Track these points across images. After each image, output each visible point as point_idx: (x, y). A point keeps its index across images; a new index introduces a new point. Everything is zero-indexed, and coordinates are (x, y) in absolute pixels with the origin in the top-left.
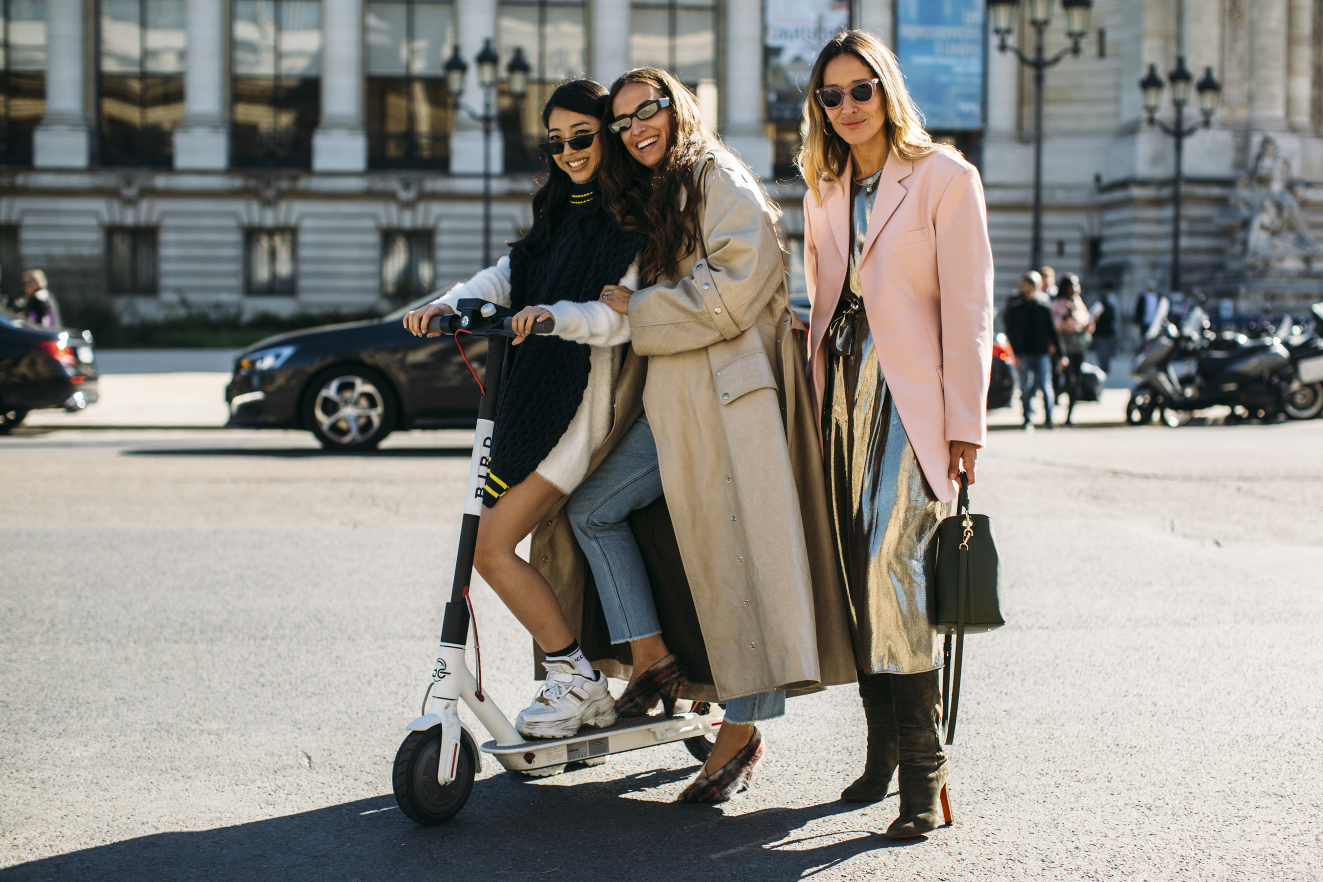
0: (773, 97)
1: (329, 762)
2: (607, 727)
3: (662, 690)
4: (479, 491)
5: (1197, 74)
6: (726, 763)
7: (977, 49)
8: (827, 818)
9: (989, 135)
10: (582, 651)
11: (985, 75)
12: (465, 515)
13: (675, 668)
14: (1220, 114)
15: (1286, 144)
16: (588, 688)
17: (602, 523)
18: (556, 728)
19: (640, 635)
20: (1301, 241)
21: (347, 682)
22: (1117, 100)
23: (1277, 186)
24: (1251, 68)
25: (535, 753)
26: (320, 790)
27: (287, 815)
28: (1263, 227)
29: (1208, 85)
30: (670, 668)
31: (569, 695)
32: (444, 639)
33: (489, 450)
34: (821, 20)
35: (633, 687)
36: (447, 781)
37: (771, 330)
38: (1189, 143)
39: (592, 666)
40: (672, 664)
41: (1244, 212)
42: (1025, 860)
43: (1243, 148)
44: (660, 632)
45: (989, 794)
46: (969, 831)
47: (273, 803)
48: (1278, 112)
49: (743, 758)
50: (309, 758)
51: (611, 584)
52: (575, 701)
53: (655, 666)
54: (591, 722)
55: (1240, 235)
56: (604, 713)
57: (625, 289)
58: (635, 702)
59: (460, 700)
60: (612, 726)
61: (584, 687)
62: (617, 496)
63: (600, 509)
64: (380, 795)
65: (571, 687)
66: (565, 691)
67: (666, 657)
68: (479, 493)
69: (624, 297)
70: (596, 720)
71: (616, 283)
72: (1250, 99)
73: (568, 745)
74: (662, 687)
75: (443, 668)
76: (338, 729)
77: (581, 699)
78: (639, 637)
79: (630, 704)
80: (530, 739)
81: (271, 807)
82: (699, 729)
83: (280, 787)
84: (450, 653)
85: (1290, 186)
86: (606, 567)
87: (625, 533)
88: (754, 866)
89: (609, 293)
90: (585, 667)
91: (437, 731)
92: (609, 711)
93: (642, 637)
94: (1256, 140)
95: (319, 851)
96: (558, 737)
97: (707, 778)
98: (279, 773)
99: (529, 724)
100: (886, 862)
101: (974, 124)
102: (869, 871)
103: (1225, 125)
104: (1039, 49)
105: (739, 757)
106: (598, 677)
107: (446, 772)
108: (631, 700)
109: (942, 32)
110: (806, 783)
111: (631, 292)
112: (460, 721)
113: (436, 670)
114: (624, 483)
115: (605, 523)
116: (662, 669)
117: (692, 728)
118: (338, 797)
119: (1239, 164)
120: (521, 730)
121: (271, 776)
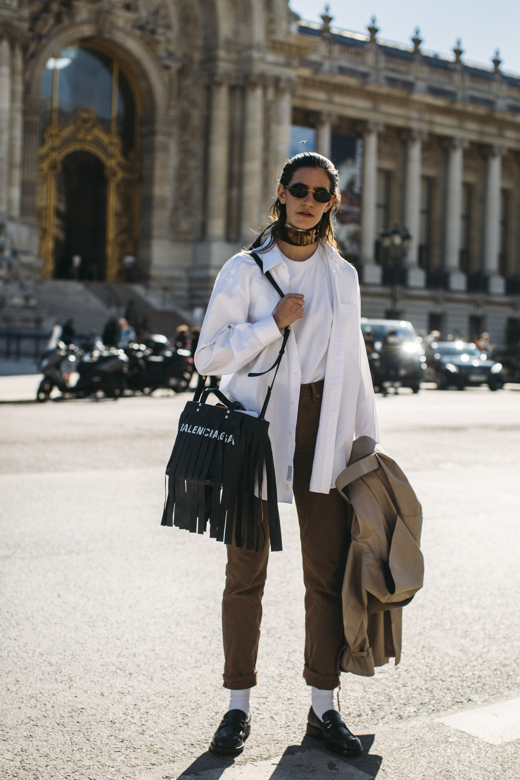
23: (7, 253)
48: (4, 208)
85: (14, 253)
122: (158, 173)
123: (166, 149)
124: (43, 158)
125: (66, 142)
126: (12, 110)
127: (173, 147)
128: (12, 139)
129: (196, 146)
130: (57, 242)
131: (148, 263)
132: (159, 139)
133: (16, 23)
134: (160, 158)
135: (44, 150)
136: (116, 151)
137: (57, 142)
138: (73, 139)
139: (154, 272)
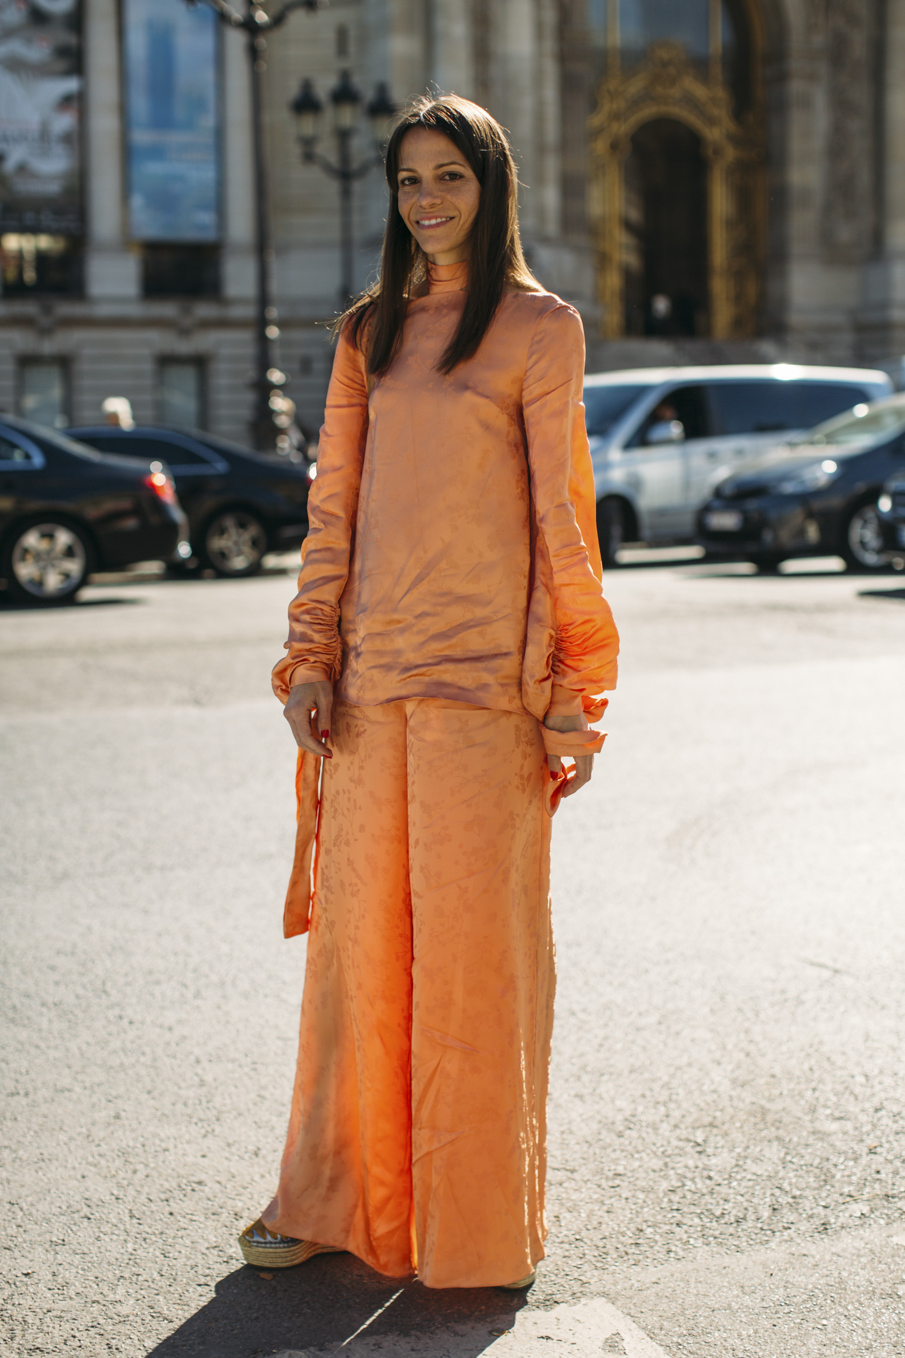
7: (211, 155)
9: (230, 247)
11: (222, 183)
34: (45, 124)
101: (209, 235)
109: (176, 138)
122: (797, 145)
123: (806, 103)
124: (595, 134)
125: (636, 103)
126: (539, 55)
127: (820, 99)
128: (540, 104)
129: (861, 94)
130: (627, 274)
131: (783, 303)
132: (796, 87)
134: (797, 121)
135: (596, 120)
136: (722, 113)
137: (619, 104)
138: (646, 97)
139: (795, 318)
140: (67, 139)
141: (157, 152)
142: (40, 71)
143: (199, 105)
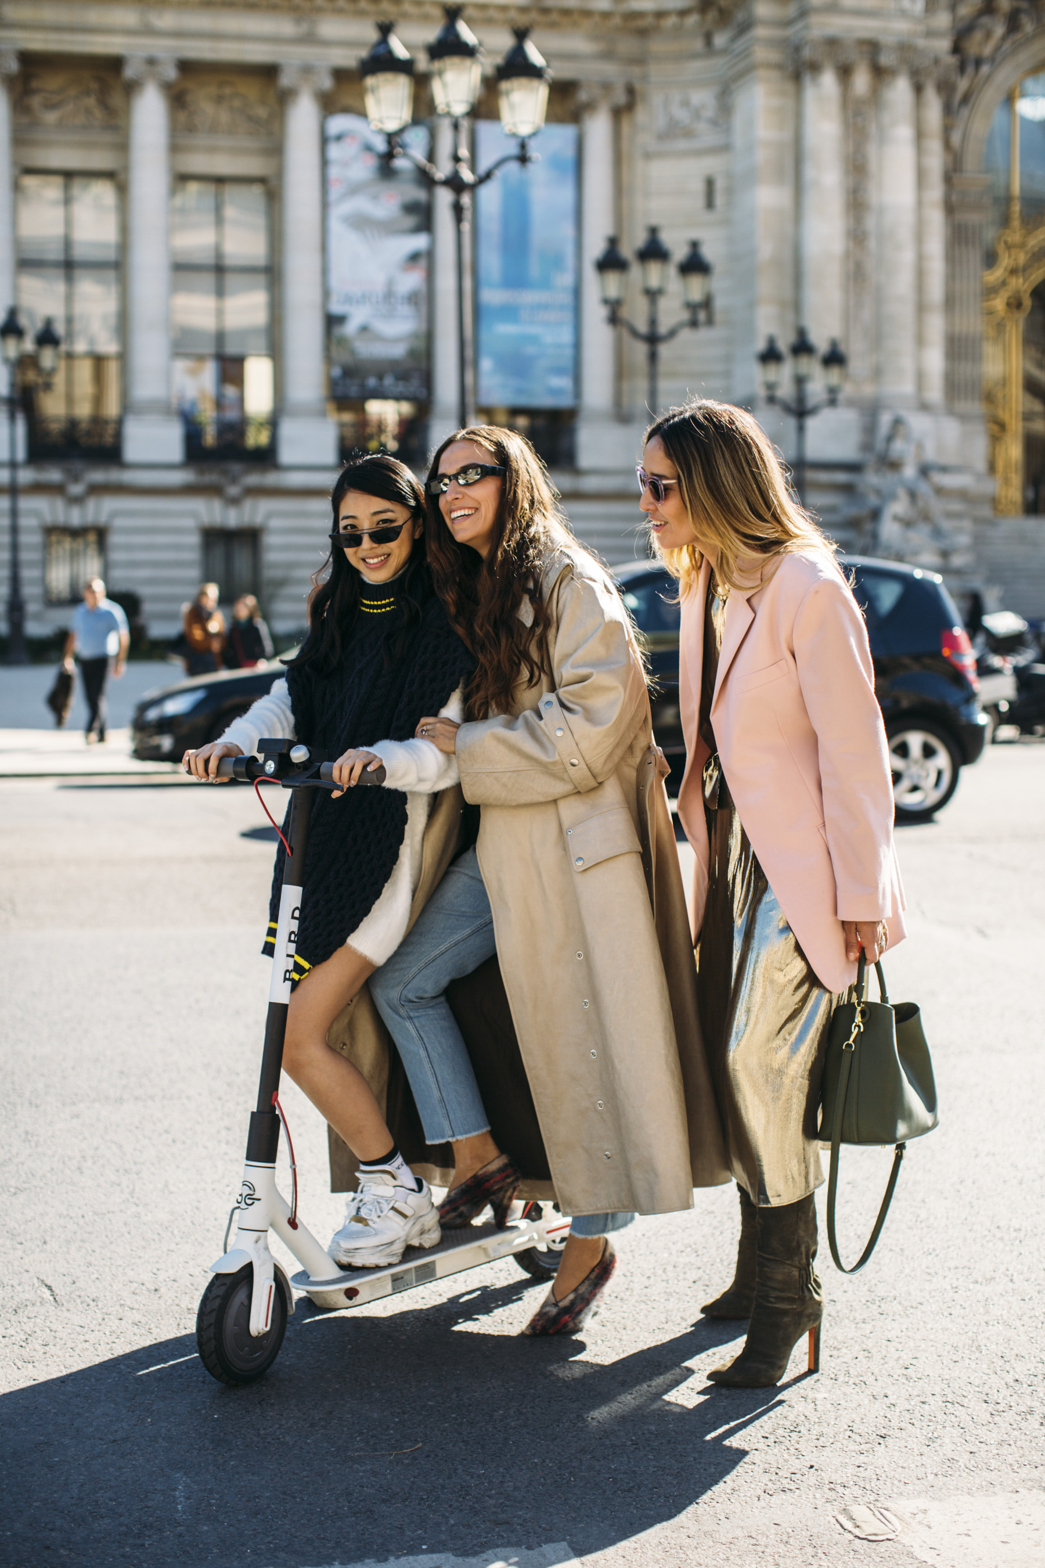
0: (336, 372)
1: (77, 1293)
2: (433, 1247)
3: (493, 1197)
4: (288, 974)
5: (822, 346)
6: (577, 1284)
7: (568, 316)
8: (710, 1352)
9: (584, 414)
10: (403, 1157)
11: (577, 345)
12: (270, 1003)
13: (509, 1171)
14: (848, 390)
15: (918, 423)
16: (413, 1202)
17: (418, 998)
18: (379, 1254)
19: (466, 1133)
20: (937, 533)
21: (52, 1169)
22: (727, 374)
23: (909, 472)
24: (877, 338)
25: (358, 1288)
26: (82, 1338)
27: (54, 1376)
28: (896, 518)
29: (834, 358)
30: (503, 1171)
31: (392, 1211)
32: (249, 1157)
33: (297, 922)
34: (390, 284)
35: (456, 1194)
36: (261, 1331)
37: (631, 774)
38: (812, 424)
39: (414, 1172)
40: (505, 1167)
41: (873, 500)
42: (965, 1402)
43: (870, 428)
44: (489, 1128)
45: (882, 1305)
46: (882, 1361)
47: (31, 1359)
48: (908, 387)
49: (597, 1277)
50: (50, 1288)
51: (429, 1073)
52: (399, 1219)
53: (484, 1170)
54: (415, 1242)
55: (868, 527)
56: (429, 1230)
57: (448, 722)
58: (459, 1211)
59: (271, 1231)
60: (438, 1245)
61: (408, 1202)
62: (434, 963)
63: (414, 980)
64: (159, 1340)
65: (393, 1202)
66: (386, 1207)
67: (498, 1157)
68: (287, 977)
69: (449, 732)
70: (421, 1239)
71: (435, 714)
72: (877, 374)
73: (392, 1275)
74: (494, 1193)
75: (251, 1192)
76: (68, 1242)
77: (405, 1216)
78: (465, 1136)
79: (453, 1214)
80: (349, 1269)
81: (30, 1366)
82: (533, 1239)
83: (29, 1335)
84: (258, 1174)
85: (925, 471)
86: (423, 1053)
87: (444, 1010)
88: (653, 1428)
89: (429, 727)
90: (406, 1176)
91: (247, 1272)
92: (435, 1228)
93: (468, 1136)
94: (885, 420)
95: (116, 1431)
96: (382, 1265)
97: (556, 1305)
98: (20, 1311)
99: (348, 1251)
100: (806, 1414)
101: (565, 402)
102: (792, 1428)
103: (851, 403)
104: (653, 322)
105: (592, 1276)
106: (420, 1188)
107: (259, 1321)
108: (455, 1209)
109: (529, 297)
110: (663, 1300)
111: (457, 726)
112: (272, 1257)
113: (241, 1195)
114: (442, 948)
115: (421, 998)
116: (493, 1173)
117: (525, 1238)
118: (108, 1347)
119: (867, 446)
120: (337, 1259)
121: (13, 1318)
124: (990, 291)
126: (920, 204)
128: (921, 258)
130: (1028, 443)
133: (921, 43)
135: (996, 275)
137: (1019, 258)
140: (413, 298)
141: (509, 313)
142: (387, 228)
143: (557, 262)
